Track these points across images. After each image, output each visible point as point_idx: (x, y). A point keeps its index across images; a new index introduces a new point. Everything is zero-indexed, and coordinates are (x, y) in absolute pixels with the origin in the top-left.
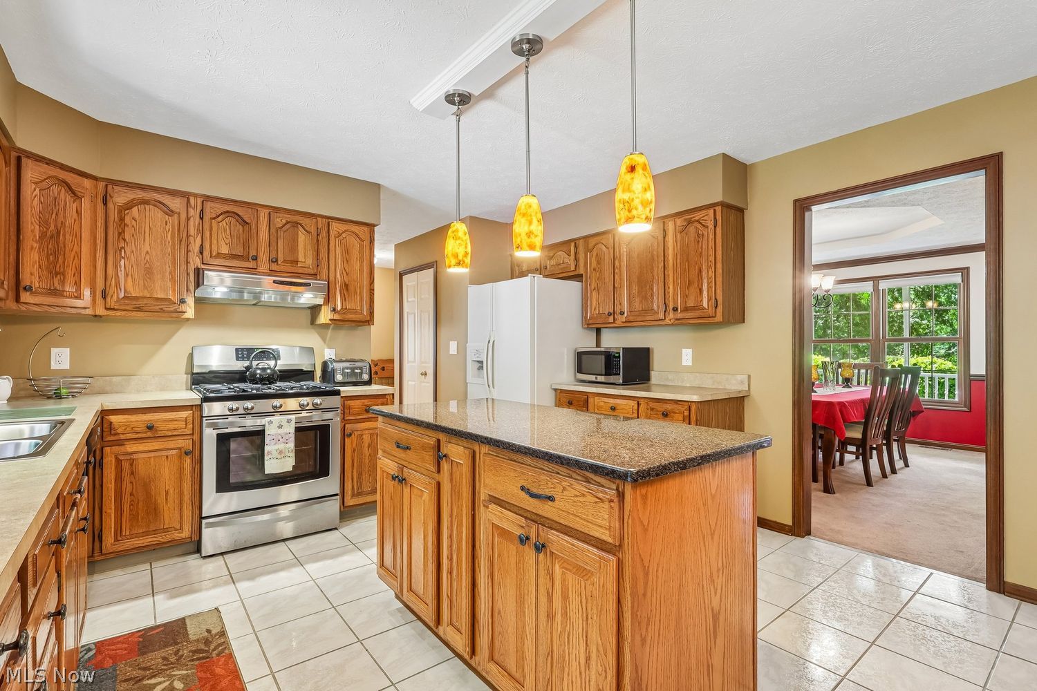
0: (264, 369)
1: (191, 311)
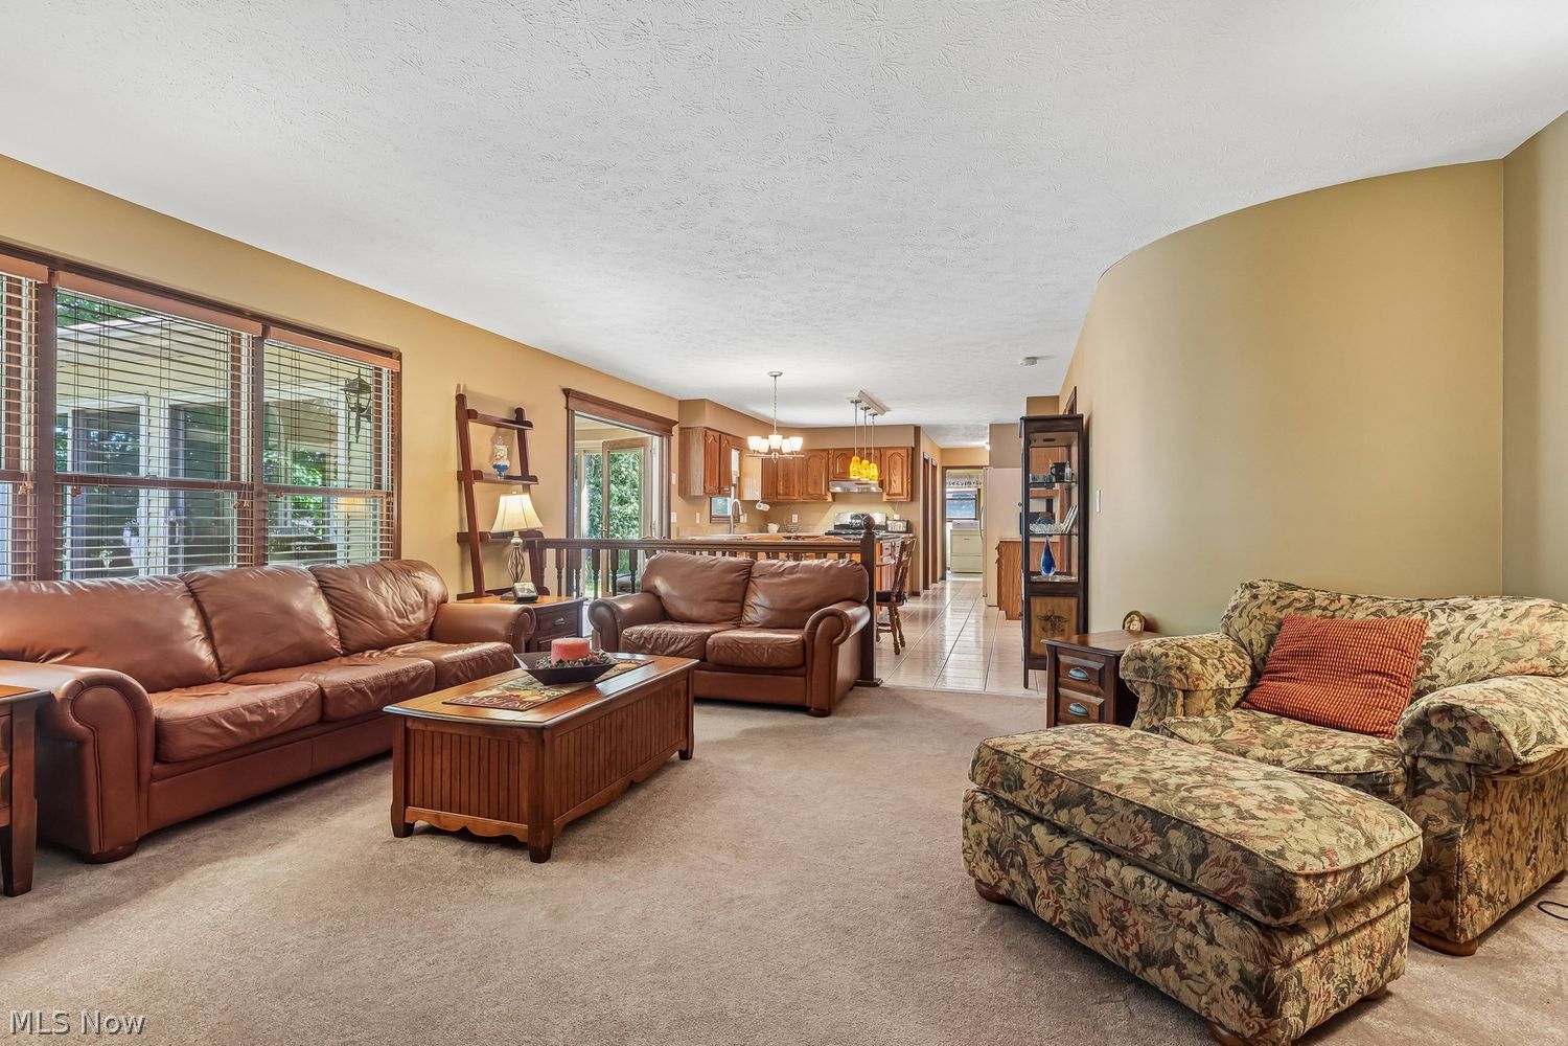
0: (857, 523)
1: (830, 499)
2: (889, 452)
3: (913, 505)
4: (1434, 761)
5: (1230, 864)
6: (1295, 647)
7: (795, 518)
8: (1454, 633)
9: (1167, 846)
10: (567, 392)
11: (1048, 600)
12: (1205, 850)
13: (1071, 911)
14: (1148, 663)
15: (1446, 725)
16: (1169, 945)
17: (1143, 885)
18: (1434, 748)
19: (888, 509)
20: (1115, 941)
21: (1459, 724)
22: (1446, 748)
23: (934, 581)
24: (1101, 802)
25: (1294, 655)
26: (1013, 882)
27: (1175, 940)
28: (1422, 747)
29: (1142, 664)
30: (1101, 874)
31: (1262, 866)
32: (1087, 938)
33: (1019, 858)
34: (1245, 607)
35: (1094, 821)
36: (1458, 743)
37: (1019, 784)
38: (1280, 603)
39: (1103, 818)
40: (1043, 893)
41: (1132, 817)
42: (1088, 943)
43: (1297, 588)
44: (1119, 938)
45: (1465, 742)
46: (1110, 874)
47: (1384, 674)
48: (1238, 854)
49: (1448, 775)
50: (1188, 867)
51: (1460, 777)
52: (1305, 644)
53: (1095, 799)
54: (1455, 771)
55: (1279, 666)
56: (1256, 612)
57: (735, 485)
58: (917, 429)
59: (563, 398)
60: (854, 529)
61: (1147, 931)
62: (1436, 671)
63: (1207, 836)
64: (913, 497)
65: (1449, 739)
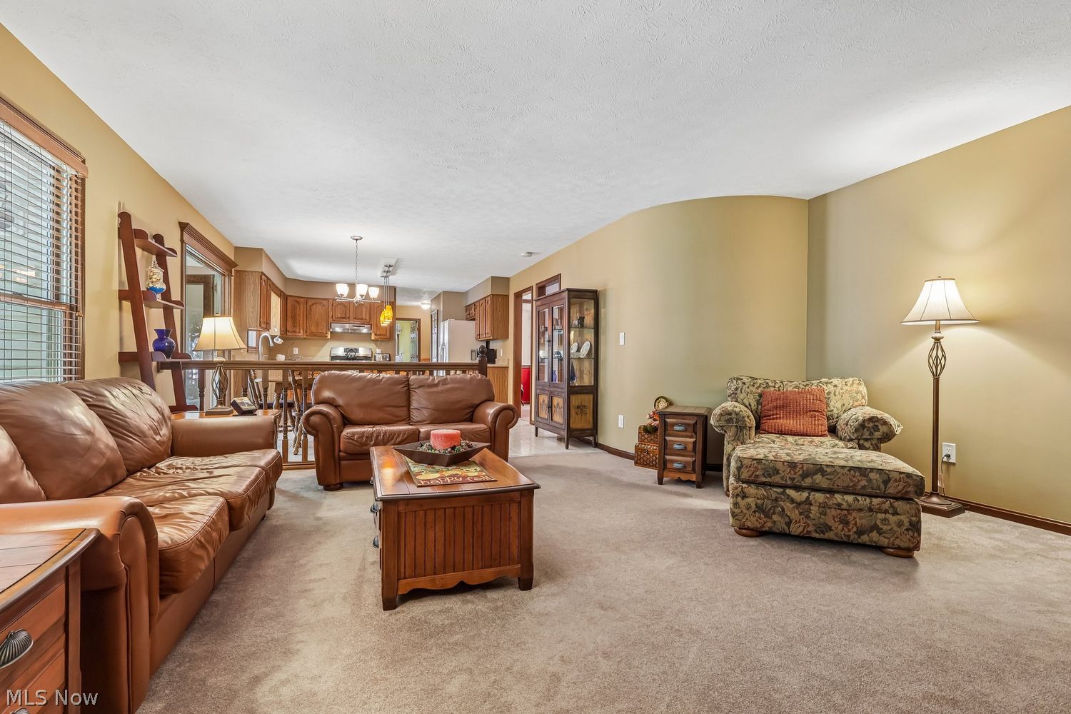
1: (329, 336)
3: (391, 342)
4: (866, 440)
5: (902, 480)
6: (775, 404)
7: (296, 350)
8: (833, 393)
9: (870, 481)
10: (182, 226)
11: (579, 396)
12: (889, 477)
13: (814, 525)
14: (733, 416)
15: (871, 425)
16: (874, 522)
17: (858, 501)
18: (866, 435)
19: (372, 346)
20: (843, 529)
21: (876, 424)
22: (871, 434)
24: (829, 470)
25: (776, 407)
26: (775, 521)
27: (877, 518)
28: (862, 435)
29: (729, 417)
30: (835, 502)
31: (915, 477)
32: (824, 534)
33: (780, 509)
34: (742, 389)
35: (828, 479)
36: (875, 431)
37: (777, 471)
38: (756, 386)
39: (832, 477)
40: (796, 521)
41: (848, 472)
42: (826, 536)
43: (757, 379)
44: (845, 528)
45: (878, 430)
46: (839, 500)
47: (817, 411)
48: (902, 476)
49: (872, 444)
50: (882, 486)
51: (876, 444)
52: (780, 402)
53: (825, 469)
54: (874, 442)
55: (770, 413)
56: (748, 390)
58: (395, 290)
61: (862, 520)
62: (832, 408)
63: (887, 472)
65: (872, 430)
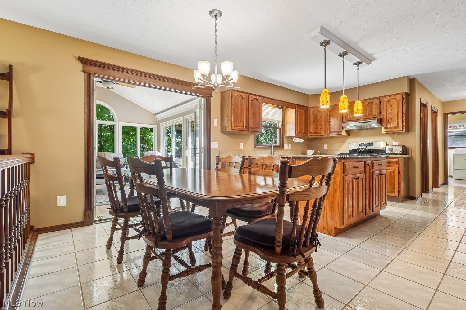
0: (362, 149)
1: (344, 134)
2: (387, 99)
3: (409, 135)
7: (325, 147)
10: (83, 61)
19: (389, 139)
23: (436, 185)
57: (280, 129)
58: (412, 81)
59: (80, 66)
60: (360, 152)
64: (409, 129)
